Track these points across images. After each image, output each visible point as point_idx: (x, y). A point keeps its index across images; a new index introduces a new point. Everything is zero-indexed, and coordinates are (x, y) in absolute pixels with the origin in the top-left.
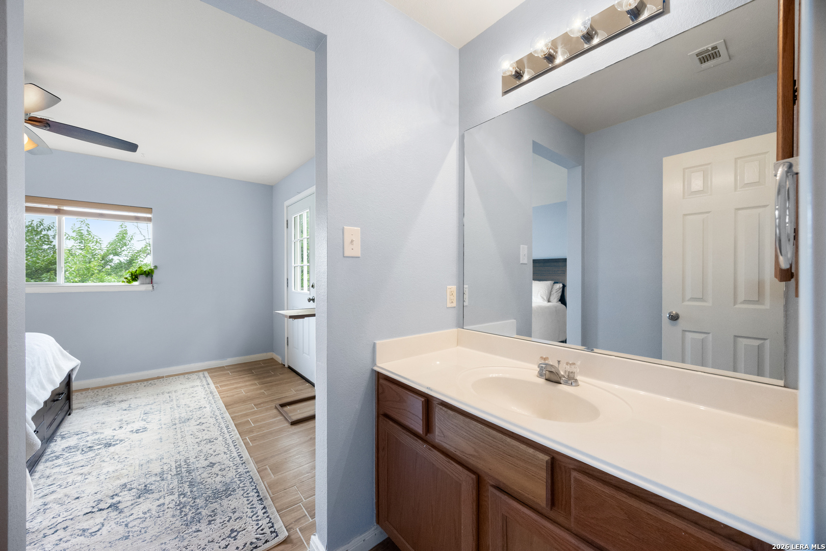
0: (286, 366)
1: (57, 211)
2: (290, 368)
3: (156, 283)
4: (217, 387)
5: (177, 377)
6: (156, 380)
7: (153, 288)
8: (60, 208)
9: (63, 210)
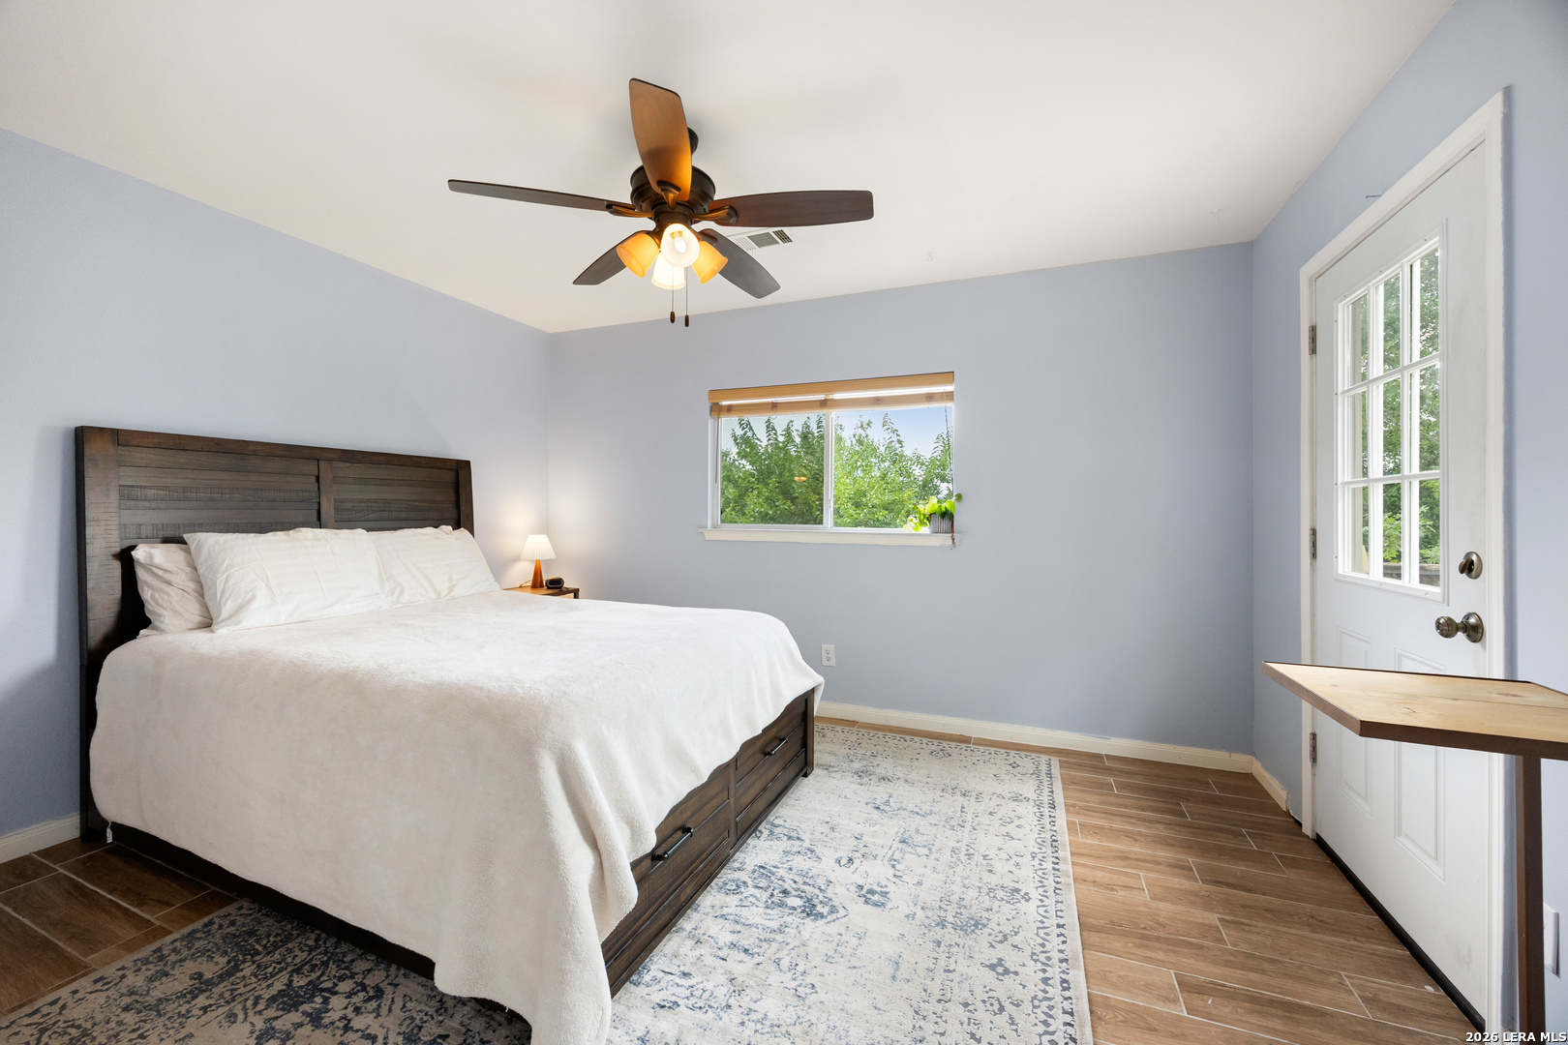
0: (1307, 829)
1: (824, 404)
2: (1320, 842)
3: (960, 532)
4: (1071, 826)
5: (992, 750)
6: (953, 744)
7: (953, 542)
8: (830, 397)
9: (833, 400)
